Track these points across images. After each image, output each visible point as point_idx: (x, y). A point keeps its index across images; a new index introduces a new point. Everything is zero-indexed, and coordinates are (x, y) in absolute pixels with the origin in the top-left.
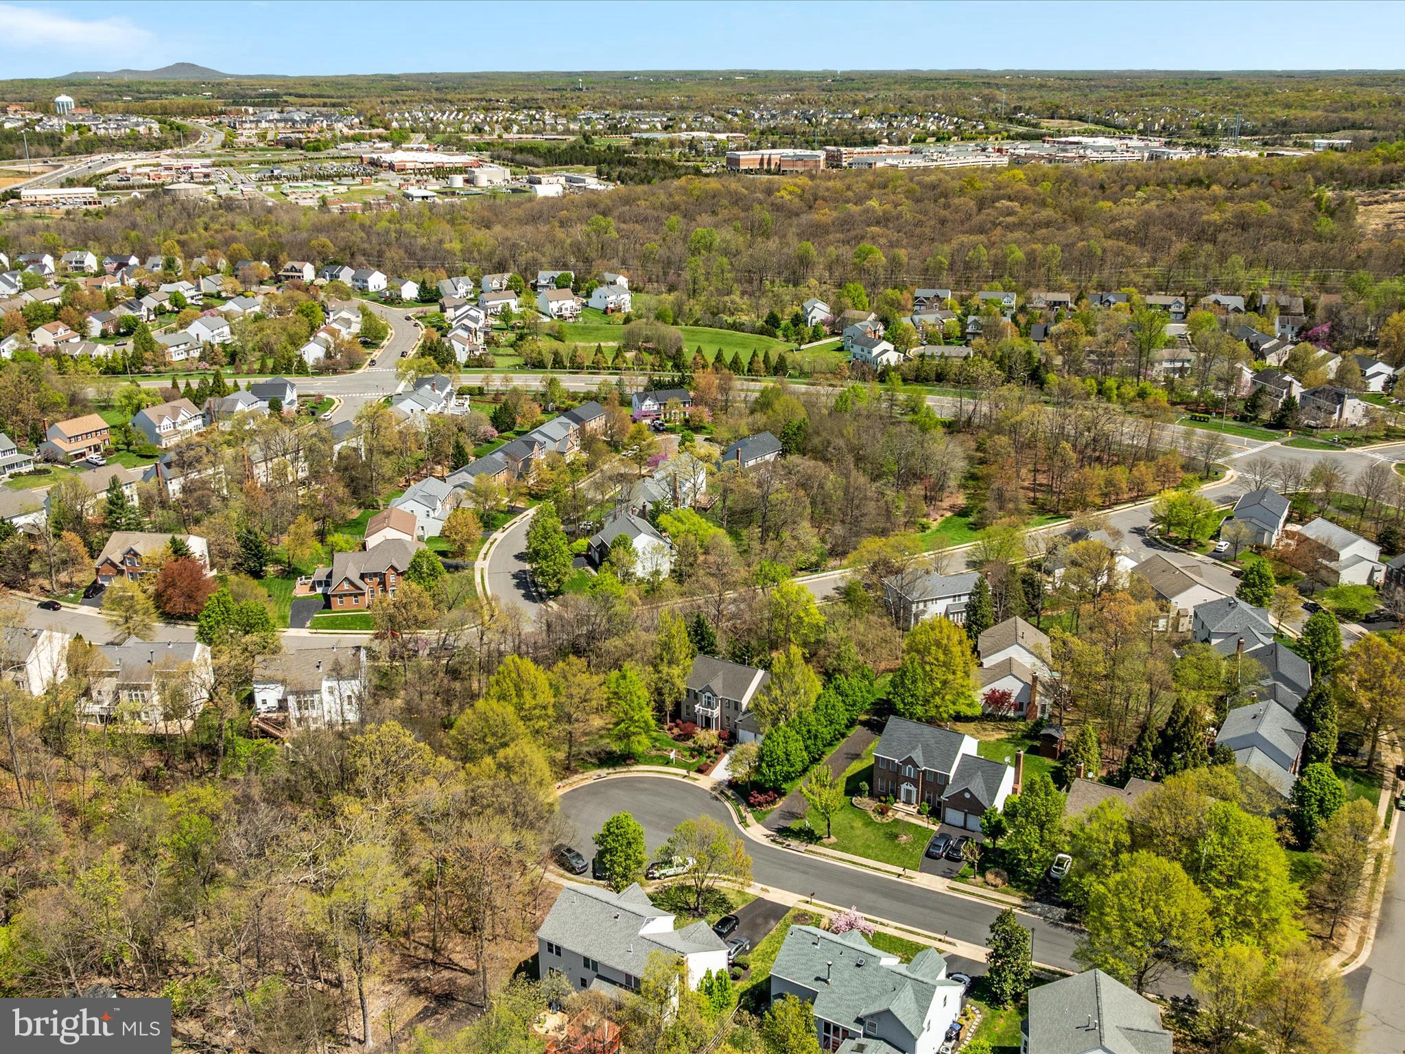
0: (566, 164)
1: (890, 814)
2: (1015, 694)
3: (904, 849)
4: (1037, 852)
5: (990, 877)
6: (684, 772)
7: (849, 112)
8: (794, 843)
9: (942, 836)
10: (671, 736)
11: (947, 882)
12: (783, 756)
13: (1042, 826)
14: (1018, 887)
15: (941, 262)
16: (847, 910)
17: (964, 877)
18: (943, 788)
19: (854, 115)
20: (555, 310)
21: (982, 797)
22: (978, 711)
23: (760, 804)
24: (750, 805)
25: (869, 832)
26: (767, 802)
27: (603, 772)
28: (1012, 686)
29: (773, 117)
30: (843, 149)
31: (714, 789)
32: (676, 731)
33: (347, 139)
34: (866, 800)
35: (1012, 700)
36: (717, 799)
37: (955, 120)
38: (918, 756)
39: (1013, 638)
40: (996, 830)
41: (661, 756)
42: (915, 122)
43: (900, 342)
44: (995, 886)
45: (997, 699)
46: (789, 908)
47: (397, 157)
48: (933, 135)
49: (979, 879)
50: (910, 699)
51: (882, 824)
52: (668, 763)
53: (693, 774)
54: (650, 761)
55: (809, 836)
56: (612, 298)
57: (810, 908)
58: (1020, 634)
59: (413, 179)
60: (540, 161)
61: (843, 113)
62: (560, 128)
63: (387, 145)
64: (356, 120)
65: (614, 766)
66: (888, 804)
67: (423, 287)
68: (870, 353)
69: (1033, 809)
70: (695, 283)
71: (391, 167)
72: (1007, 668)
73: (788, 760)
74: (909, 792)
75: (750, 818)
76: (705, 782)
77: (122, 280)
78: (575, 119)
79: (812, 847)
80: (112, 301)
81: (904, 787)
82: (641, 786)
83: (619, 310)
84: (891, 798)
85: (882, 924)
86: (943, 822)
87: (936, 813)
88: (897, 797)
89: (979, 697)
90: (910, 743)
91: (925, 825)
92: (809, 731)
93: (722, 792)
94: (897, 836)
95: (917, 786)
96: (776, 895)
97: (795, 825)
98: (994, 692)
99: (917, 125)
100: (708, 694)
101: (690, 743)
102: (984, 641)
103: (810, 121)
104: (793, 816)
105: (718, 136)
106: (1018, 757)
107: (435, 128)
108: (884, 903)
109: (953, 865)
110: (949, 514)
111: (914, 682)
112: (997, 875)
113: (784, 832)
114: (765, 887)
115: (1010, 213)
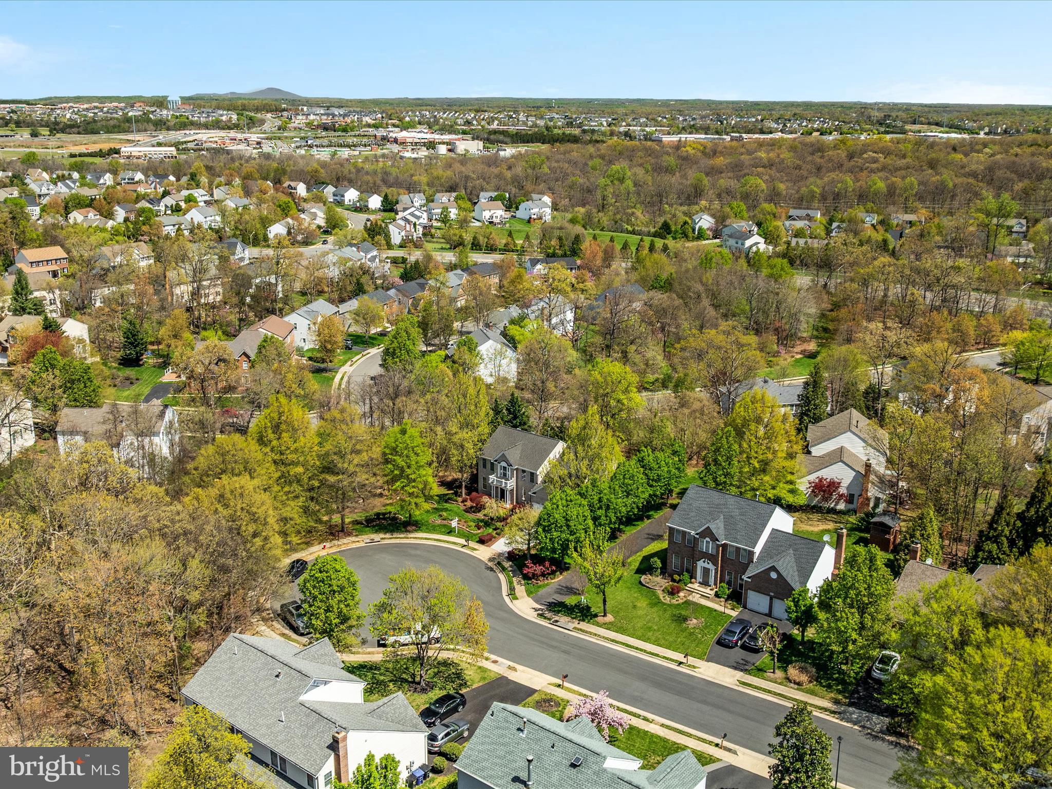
0: (528, 142)
1: (682, 594)
2: (845, 483)
3: (691, 634)
4: (854, 642)
5: (793, 672)
6: (462, 541)
7: (753, 117)
8: (563, 620)
9: (739, 621)
10: (462, 508)
11: (739, 675)
12: (562, 522)
13: (862, 610)
14: (829, 687)
15: (813, 192)
16: (594, 695)
17: (760, 670)
18: (745, 567)
19: (757, 120)
20: (487, 217)
21: (792, 577)
22: (801, 500)
23: (535, 576)
24: (526, 577)
25: (654, 613)
26: (543, 575)
27: (377, 537)
28: (843, 475)
29: (694, 119)
30: (744, 135)
31: (491, 560)
32: (469, 504)
33: (369, 126)
34: (659, 579)
35: (843, 490)
36: (491, 569)
37: (837, 123)
38: (718, 527)
39: (846, 427)
40: (806, 618)
41: (445, 526)
42: (804, 124)
43: (769, 238)
44: (799, 684)
45: (825, 489)
46: (536, 691)
47: (402, 135)
48: (818, 130)
49: (779, 674)
50: (723, 479)
51: (670, 605)
52: (450, 532)
53: (472, 544)
54: (433, 529)
55: (584, 613)
56: (535, 210)
57: (560, 693)
58: (854, 422)
59: (409, 148)
60: (507, 140)
61: (748, 118)
62: (530, 123)
63: (397, 129)
64: (380, 116)
65: (392, 532)
66: (681, 585)
67: (386, 199)
68: (743, 244)
69: (852, 587)
70: (604, 200)
71: (396, 141)
72: (838, 456)
73: (568, 526)
74: (706, 571)
75: (520, 590)
76: (484, 553)
77: (155, 188)
78: (542, 118)
79: (584, 625)
80: (139, 198)
81: (701, 564)
82: (413, 552)
83: (541, 218)
84: (686, 576)
85: (646, 719)
86: (745, 607)
87: (736, 597)
88: (692, 576)
89: (803, 485)
90: (711, 513)
91: (721, 609)
92: (600, 500)
93: (499, 563)
94: (685, 619)
95: (715, 564)
96: (525, 676)
97: (571, 600)
98: (821, 480)
99: (806, 126)
100: (504, 464)
101: (480, 515)
102: (813, 431)
103: (722, 123)
104: (571, 591)
105: (648, 129)
106: (840, 537)
107: (436, 121)
108: (654, 694)
109: (750, 657)
110: (799, 356)
111: (729, 459)
112: (803, 670)
113: (557, 607)
114: (512, 664)
115: (875, 161)
